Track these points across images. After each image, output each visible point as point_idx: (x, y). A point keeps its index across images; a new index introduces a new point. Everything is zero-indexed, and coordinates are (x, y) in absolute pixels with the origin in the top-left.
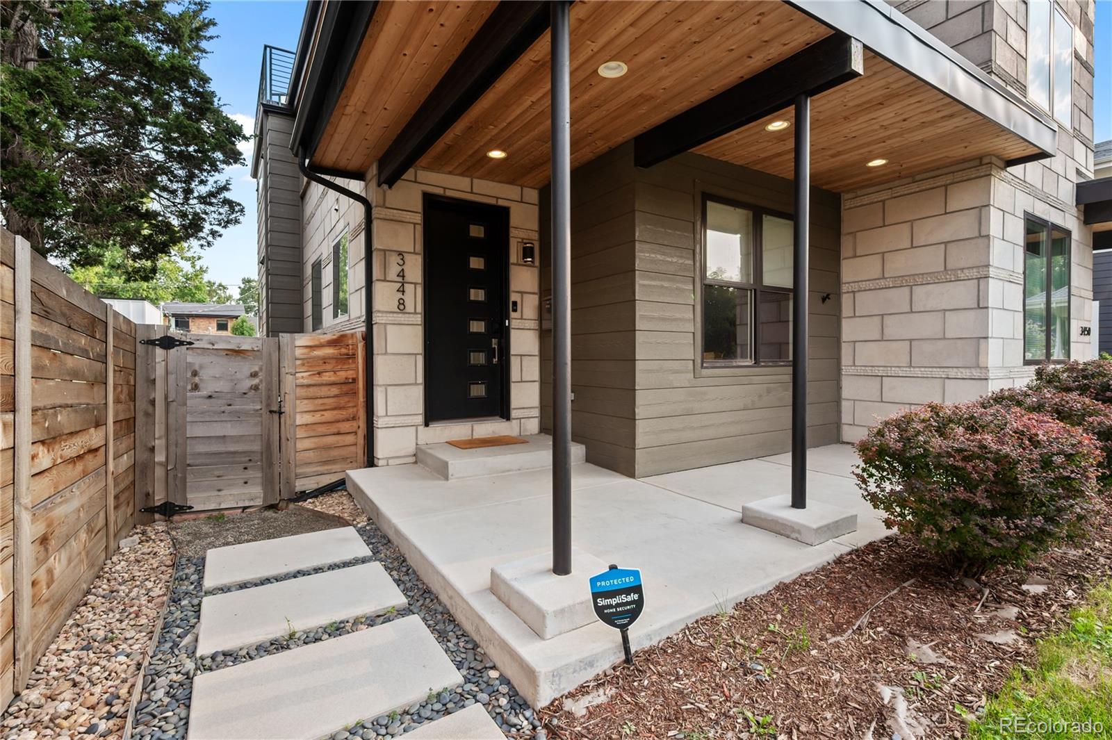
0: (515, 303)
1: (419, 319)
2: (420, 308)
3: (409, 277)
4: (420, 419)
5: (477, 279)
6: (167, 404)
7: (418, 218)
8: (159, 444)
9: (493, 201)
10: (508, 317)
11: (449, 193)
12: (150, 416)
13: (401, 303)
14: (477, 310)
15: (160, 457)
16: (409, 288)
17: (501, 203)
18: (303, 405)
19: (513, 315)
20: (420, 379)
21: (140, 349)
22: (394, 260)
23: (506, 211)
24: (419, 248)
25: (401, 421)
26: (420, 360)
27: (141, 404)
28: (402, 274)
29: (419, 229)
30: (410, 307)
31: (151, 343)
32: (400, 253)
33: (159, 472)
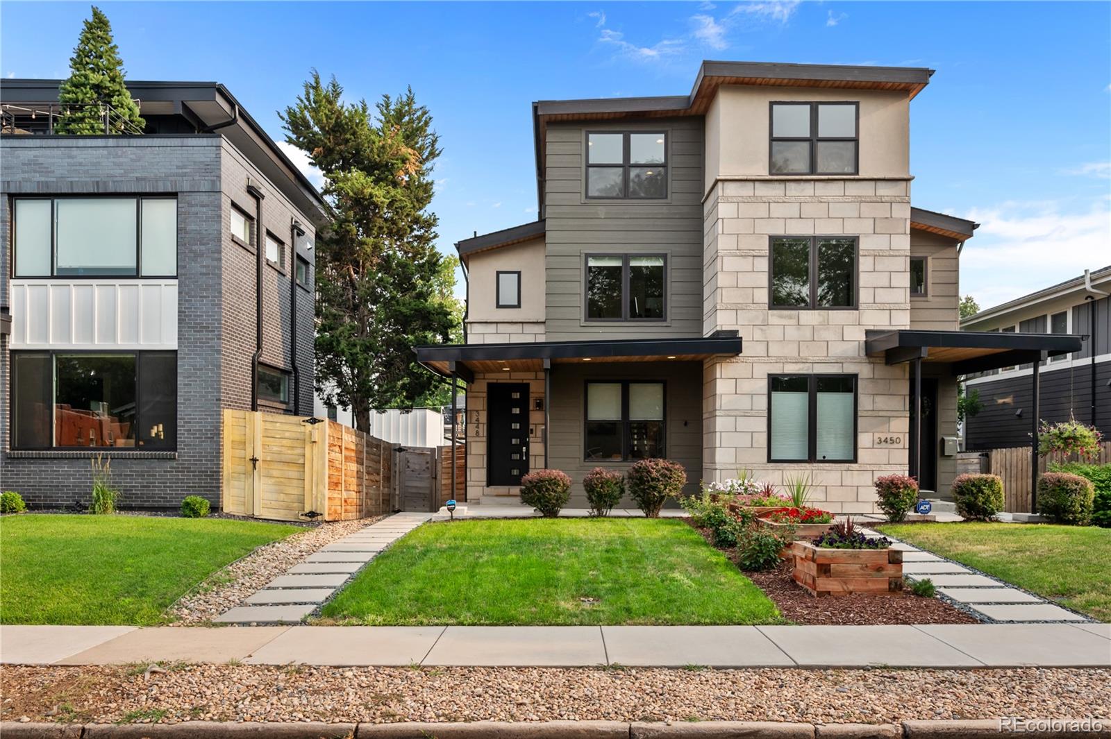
0: (532, 430)
1: (485, 439)
2: (485, 434)
3: (481, 421)
4: (485, 483)
5: (516, 418)
6: (400, 472)
7: (485, 395)
8: (397, 487)
9: (520, 381)
10: (528, 437)
11: (499, 381)
12: (395, 477)
13: (477, 432)
14: (516, 434)
15: (397, 492)
16: (481, 426)
17: (525, 382)
18: (445, 476)
19: (531, 435)
20: (485, 466)
21: (392, 452)
22: (475, 414)
23: (528, 385)
24: (485, 407)
25: (476, 483)
26: (485, 457)
27: (392, 472)
28: (478, 420)
29: (485, 399)
30: (481, 434)
31: (395, 450)
32: (477, 411)
33: (397, 498)
